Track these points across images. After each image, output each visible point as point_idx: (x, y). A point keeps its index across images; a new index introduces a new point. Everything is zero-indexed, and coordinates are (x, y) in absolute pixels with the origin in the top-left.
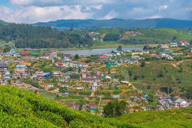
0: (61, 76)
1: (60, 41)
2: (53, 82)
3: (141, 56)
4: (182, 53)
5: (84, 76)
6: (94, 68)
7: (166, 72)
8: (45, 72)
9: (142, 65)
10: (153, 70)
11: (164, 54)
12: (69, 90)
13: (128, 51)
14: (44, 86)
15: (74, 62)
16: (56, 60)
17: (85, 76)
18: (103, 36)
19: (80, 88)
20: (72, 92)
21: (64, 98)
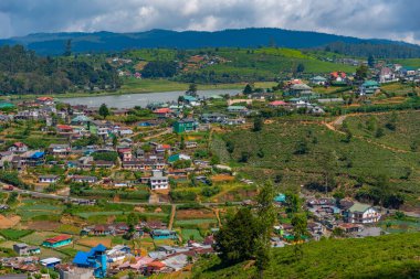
0: (73, 156)
1: (47, 78)
2: (53, 171)
3: (249, 107)
4: (341, 99)
5: (128, 155)
6: (146, 136)
7: (314, 142)
8: (30, 148)
9: (257, 128)
10: (283, 139)
11: (302, 102)
12: (94, 190)
13: (215, 97)
14: (31, 181)
15: (98, 122)
16: (56, 119)
17: (130, 156)
18: (140, 66)
19: (121, 185)
20: (103, 195)
21: (86, 210)
